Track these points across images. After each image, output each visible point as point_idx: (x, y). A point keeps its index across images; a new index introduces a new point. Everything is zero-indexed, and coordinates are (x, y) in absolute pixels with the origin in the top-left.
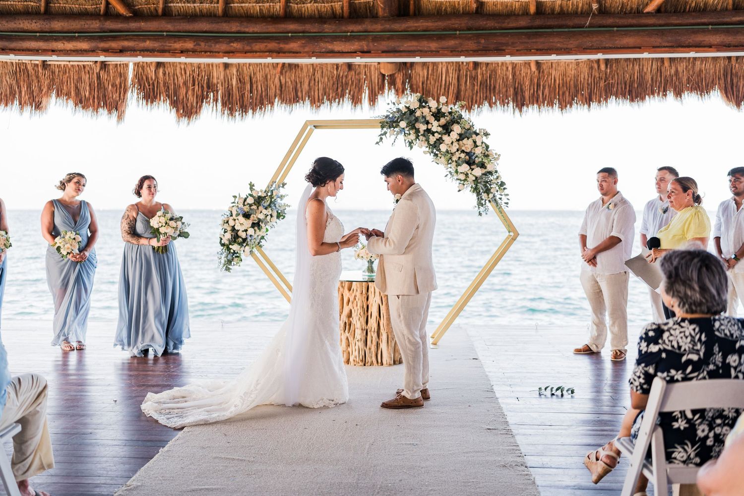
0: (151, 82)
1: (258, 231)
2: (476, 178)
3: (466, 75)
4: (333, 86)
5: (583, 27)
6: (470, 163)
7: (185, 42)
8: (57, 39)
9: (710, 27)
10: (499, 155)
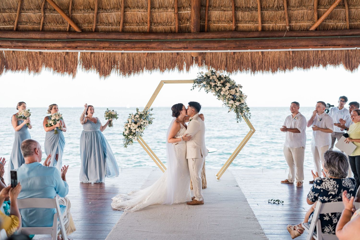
0: (88, 60)
1: (140, 129)
2: (237, 106)
3: (230, 57)
4: (170, 62)
5: (282, 37)
6: (234, 100)
7: (105, 44)
8: (47, 42)
9: (339, 37)
10: (247, 96)
